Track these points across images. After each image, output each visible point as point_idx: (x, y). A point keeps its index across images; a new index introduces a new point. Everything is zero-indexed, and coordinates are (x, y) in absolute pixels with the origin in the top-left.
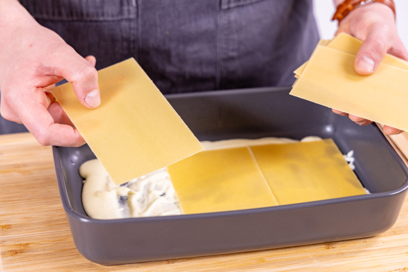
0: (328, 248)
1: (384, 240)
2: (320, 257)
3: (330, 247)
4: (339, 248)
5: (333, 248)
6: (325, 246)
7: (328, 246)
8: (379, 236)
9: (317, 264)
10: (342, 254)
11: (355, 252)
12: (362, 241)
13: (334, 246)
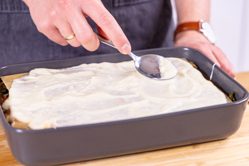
0: (195, 148)
1: (233, 140)
2: (190, 154)
3: (196, 147)
4: (202, 147)
5: (198, 148)
6: (192, 147)
7: (194, 147)
8: (229, 139)
9: (188, 158)
10: (205, 151)
11: (214, 149)
12: (217, 142)
13: (198, 146)
